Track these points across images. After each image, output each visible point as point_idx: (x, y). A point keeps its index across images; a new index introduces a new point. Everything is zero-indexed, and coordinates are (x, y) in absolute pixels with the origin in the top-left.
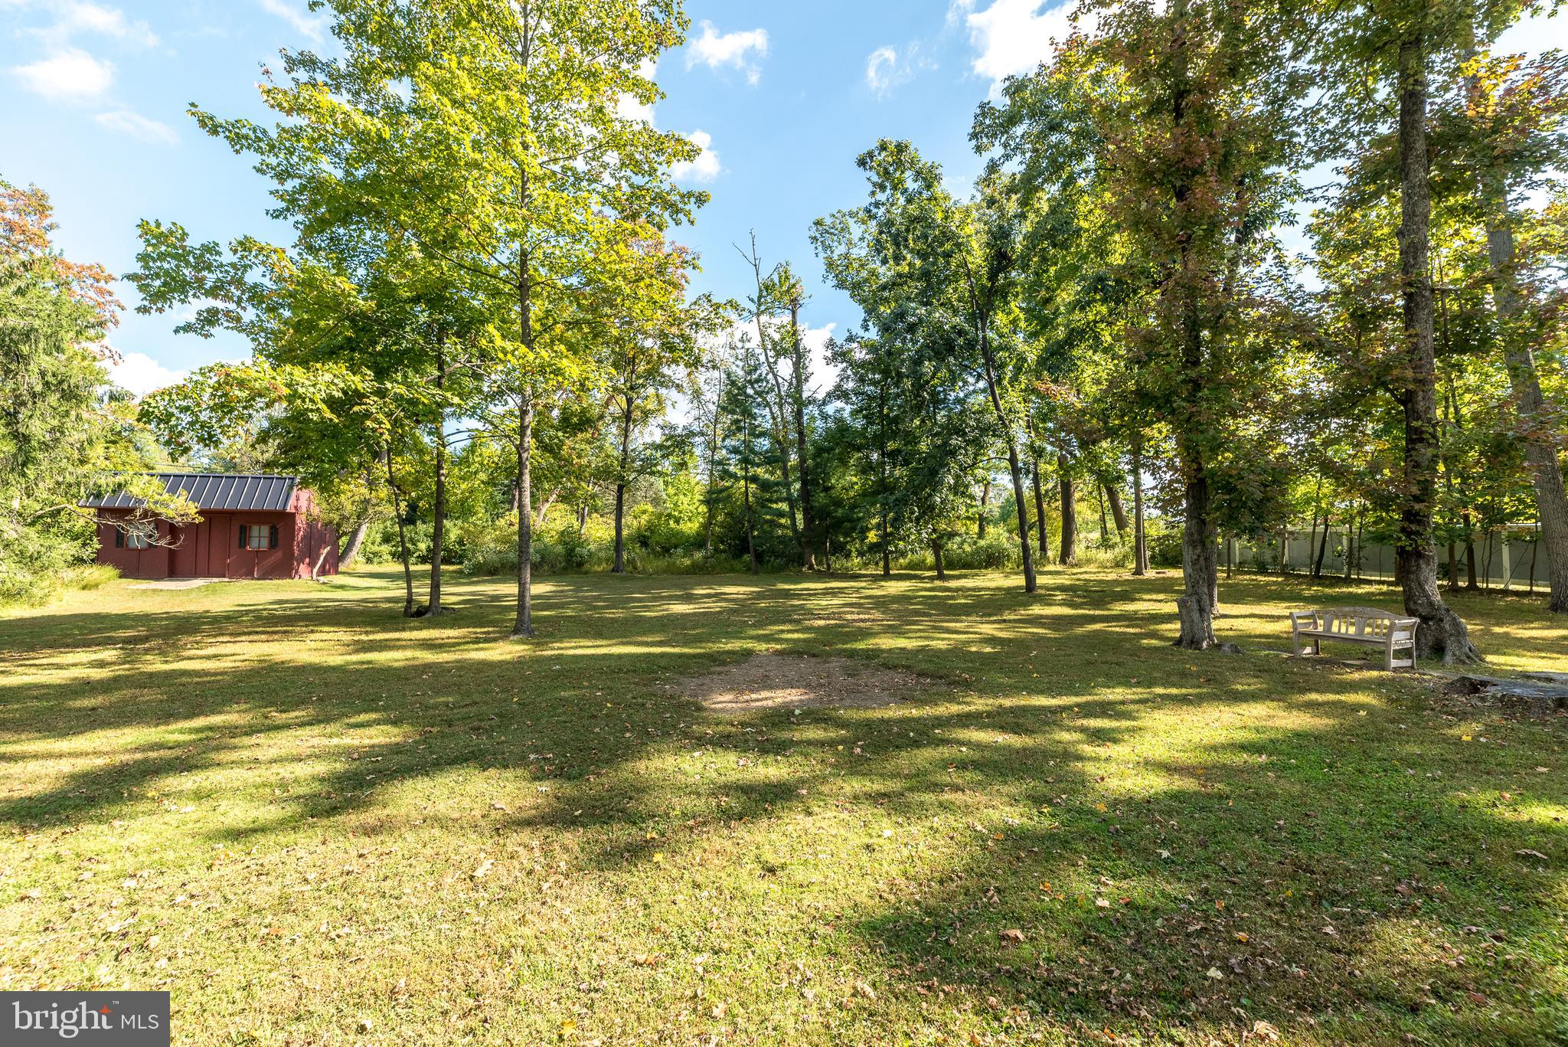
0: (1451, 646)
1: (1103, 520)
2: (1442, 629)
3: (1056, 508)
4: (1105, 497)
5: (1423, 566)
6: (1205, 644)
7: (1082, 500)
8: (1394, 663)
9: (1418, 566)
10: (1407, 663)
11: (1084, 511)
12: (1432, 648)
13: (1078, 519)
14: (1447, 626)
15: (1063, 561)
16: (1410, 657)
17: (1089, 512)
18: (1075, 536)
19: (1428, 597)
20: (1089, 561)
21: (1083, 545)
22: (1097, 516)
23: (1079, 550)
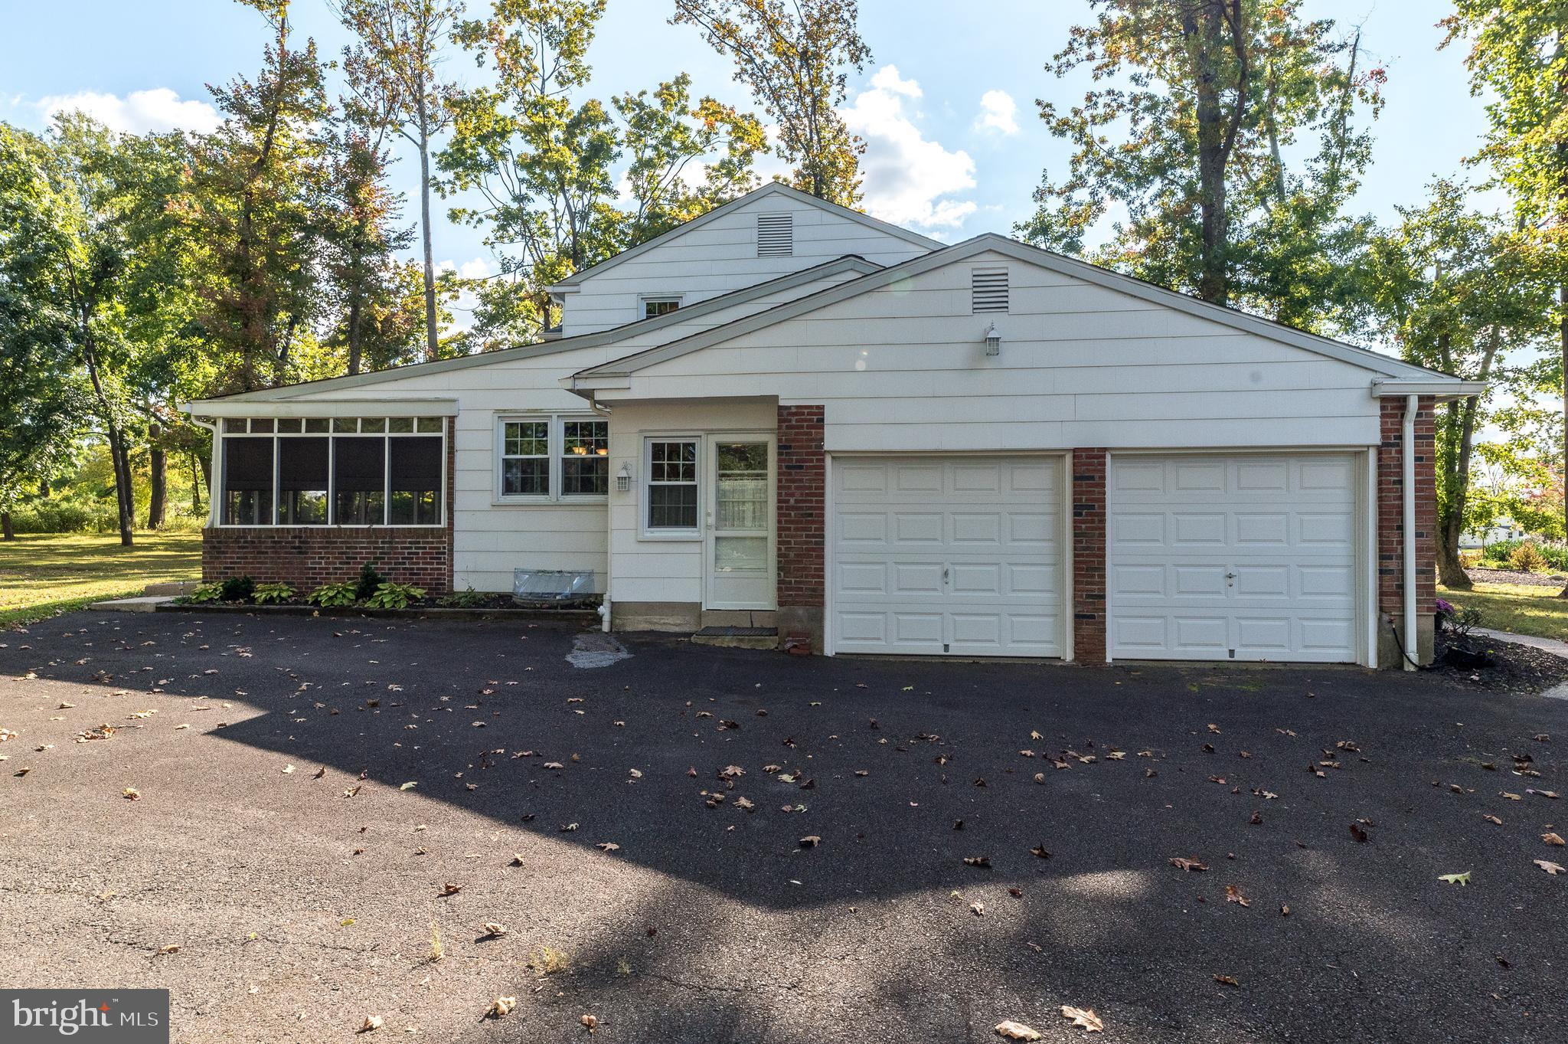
1: (195, 487)
3: (145, 474)
4: (199, 467)
7: (173, 467)
11: (175, 479)
13: (168, 486)
15: (152, 526)
17: (181, 480)
18: (164, 505)
20: (179, 527)
21: (173, 513)
22: (190, 484)
23: (169, 517)
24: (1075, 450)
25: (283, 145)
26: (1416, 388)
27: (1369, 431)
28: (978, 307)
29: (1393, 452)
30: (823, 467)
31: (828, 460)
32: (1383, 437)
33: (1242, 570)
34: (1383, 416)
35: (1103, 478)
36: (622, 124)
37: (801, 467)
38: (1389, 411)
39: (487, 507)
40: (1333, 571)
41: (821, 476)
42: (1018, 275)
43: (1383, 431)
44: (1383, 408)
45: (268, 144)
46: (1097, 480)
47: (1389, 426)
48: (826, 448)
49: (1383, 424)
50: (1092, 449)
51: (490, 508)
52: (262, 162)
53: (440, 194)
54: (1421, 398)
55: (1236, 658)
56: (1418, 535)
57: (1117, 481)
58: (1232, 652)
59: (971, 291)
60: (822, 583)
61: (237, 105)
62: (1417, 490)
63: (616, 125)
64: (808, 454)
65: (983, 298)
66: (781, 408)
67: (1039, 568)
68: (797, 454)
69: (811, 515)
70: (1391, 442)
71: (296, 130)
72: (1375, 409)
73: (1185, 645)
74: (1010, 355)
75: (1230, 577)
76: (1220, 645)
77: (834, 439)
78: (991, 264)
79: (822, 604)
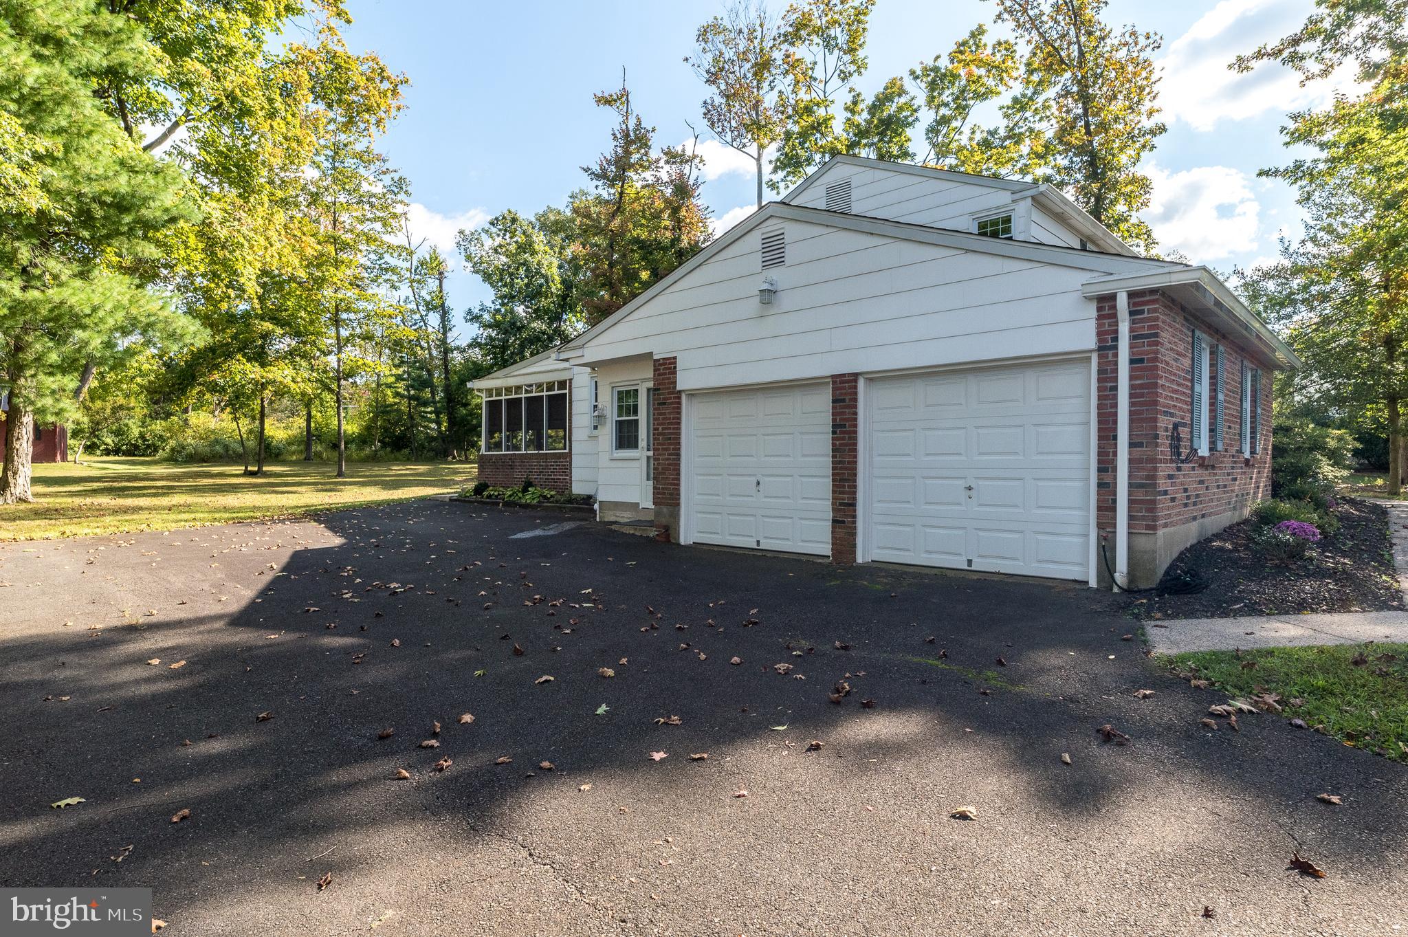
24: (833, 376)
25: (631, 192)
26: (1124, 284)
27: (1085, 336)
28: (767, 264)
29: (1110, 355)
30: (679, 403)
31: (684, 397)
32: (1100, 341)
33: (981, 482)
34: (1099, 318)
35: (855, 400)
36: (917, 92)
37: (665, 404)
38: (1106, 312)
39: (586, 438)
40: (1069, 484)
41: (678, 411)
42: (793, 232)
43: (1099, 334)
44: (1099, 309)
45: (621, 194)
46: (847, 402)
47: (1107, 328)
48: (678, 388)
49: (1099, 326)
50: (844, 375)
51: (587, 438)
52: (619, 206)
53: (775, 192)
54: (1131, 295)
55: (973, 568)
56: (1132, 445)
57: (867, 401)
58: (970, 562)
59: (760, 253)
60: (678, 490)
61: (602, 175)
62: (1131, 396)
63: (912, 94)
64: (669, 393)
65: (770, 256)
66: (656, 361)
67: (815, 480)
68: (663, 394)
69: (670, 439)
70: (1107, 344)
71: (637, 181)
72: (1092, 311)
73: (930, 552)
74: (786, 301)
75: (970, 489)
76: (960, 554)
77: (685, 381)
78: (772, 227)
79: (678, 505)
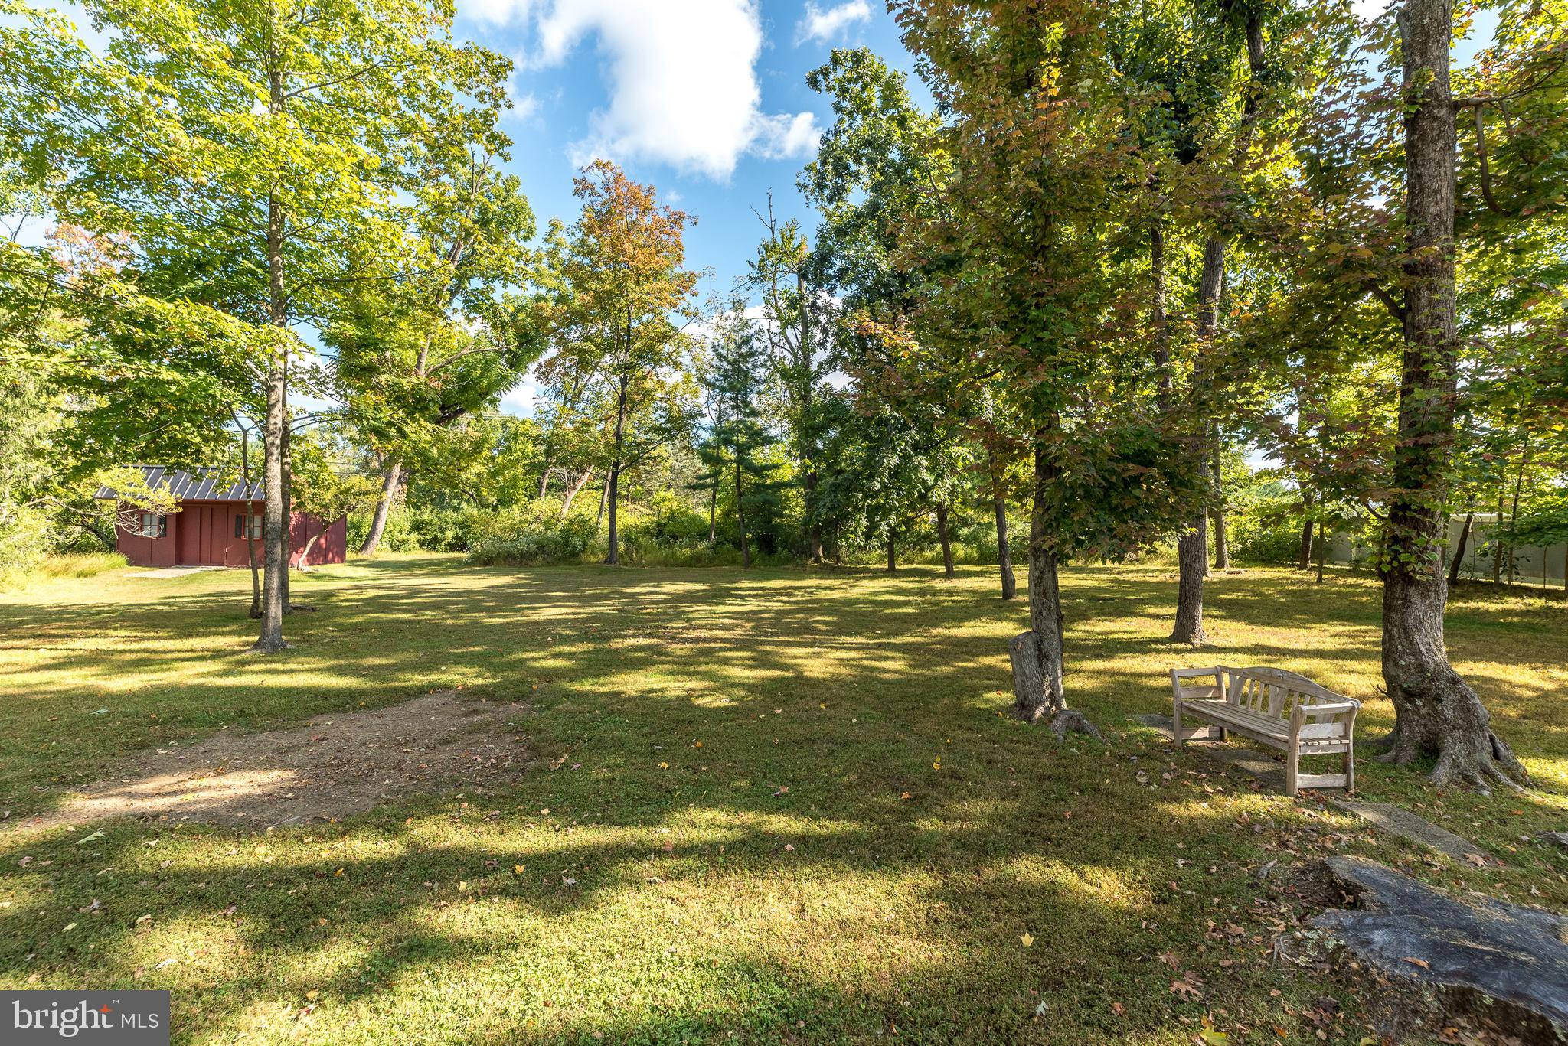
0: (1453, 747)
2: (1438, 715)
5: (1416, 599)
6: (1038, 712)
8: (1302, 780)
9: (1407, 600)
10: (1338, 780)
12: (1420, 747)
14: (1449, 712)
16: (1345, 770)
19: (1417, 654)
